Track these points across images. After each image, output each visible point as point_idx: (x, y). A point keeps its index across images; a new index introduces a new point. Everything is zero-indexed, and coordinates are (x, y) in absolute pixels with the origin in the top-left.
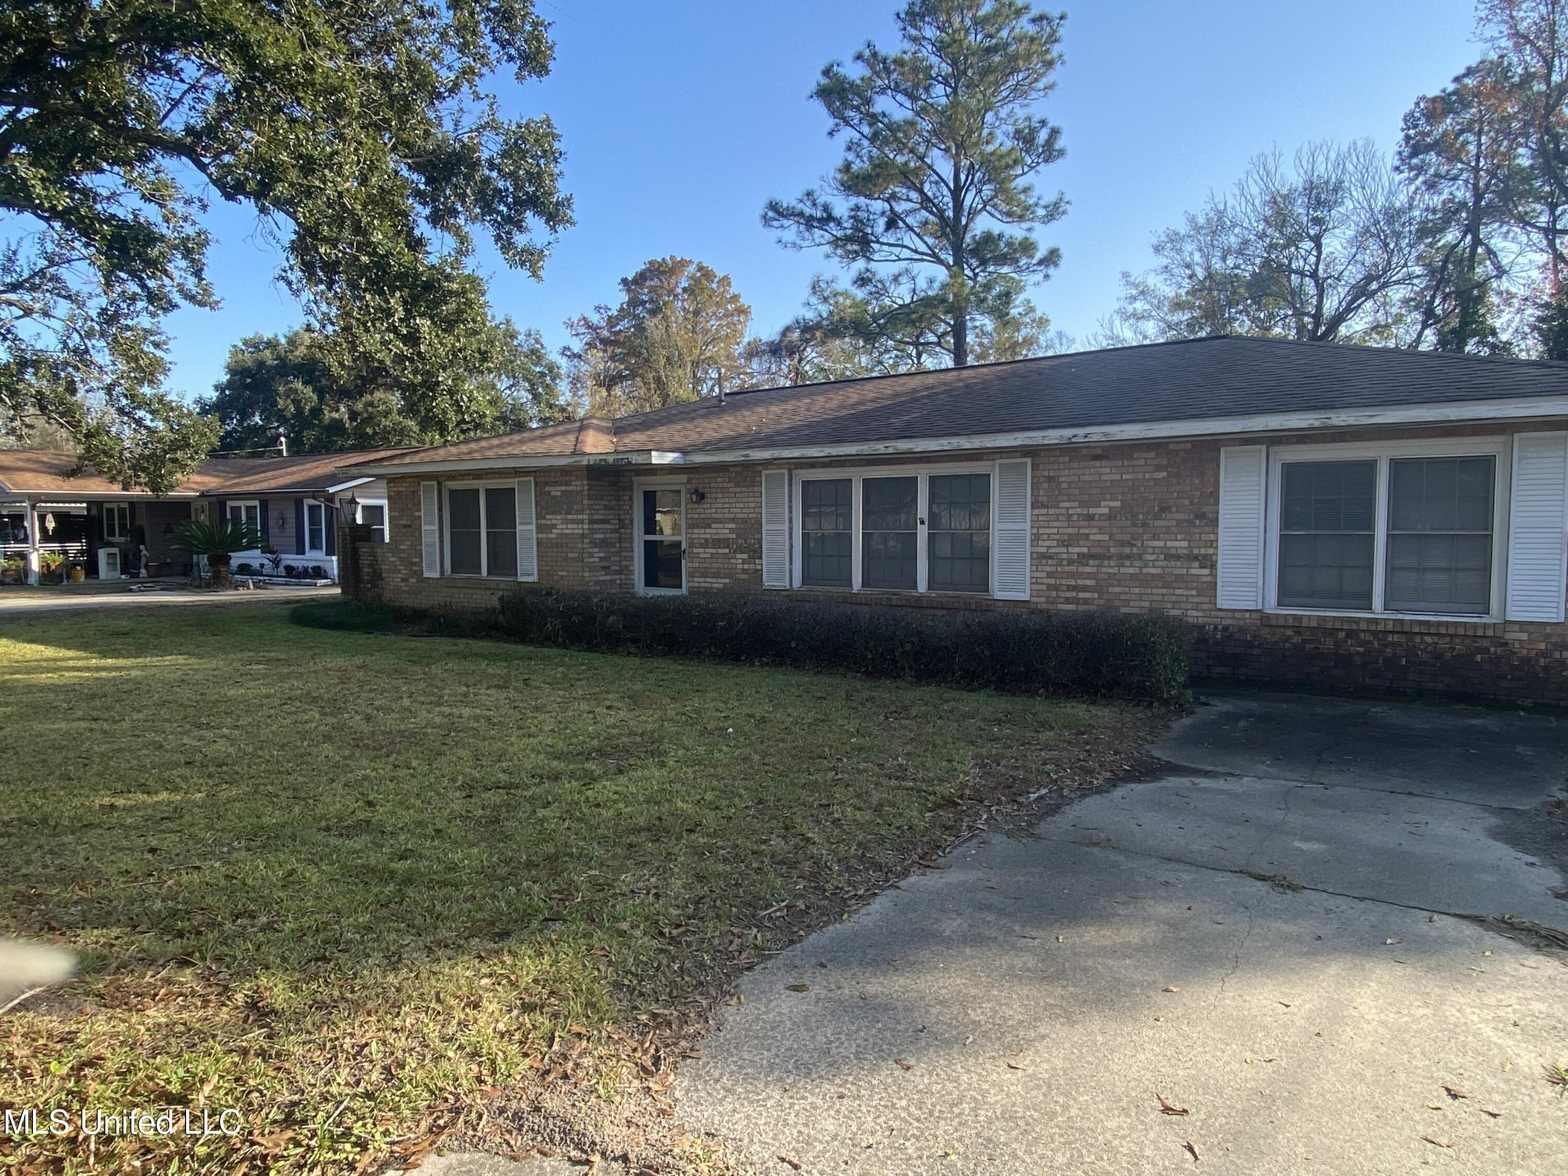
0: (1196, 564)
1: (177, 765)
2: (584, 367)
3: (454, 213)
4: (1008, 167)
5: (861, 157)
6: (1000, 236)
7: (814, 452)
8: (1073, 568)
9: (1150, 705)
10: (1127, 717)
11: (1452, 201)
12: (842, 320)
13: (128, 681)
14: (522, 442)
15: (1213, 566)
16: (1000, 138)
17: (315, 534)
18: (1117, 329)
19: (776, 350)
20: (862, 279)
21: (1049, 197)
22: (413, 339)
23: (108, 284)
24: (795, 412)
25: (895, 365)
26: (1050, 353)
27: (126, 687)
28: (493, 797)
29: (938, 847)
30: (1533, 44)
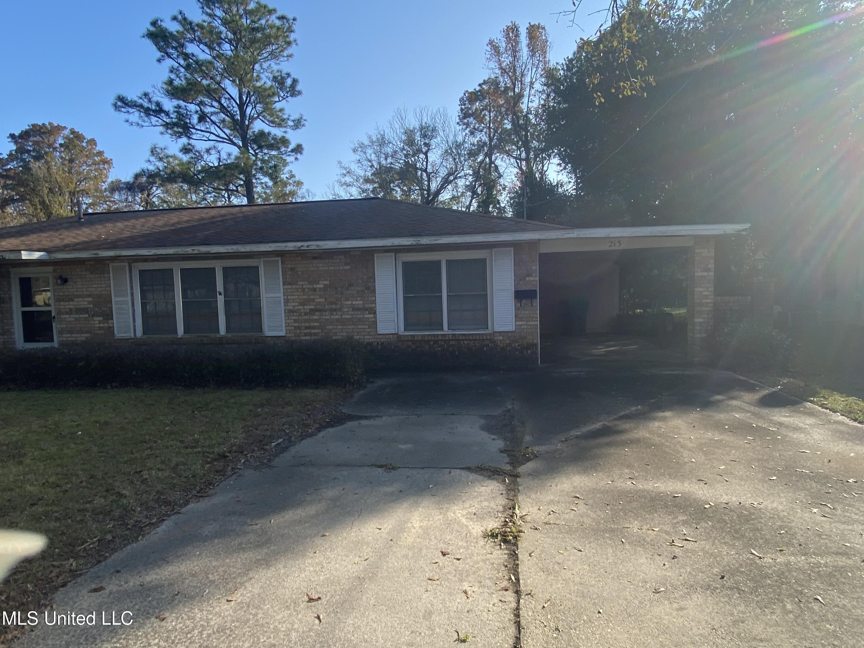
0: (367, 312)
4: (269, 96)
5: (180, 78)
6: (269, 134)
7: (144, 252)
8: (307, 317)
9: (345, 386)
10: (333, 393)
11: (481, 141)
12: (173, 172)
15: (375, 313)
16: (264, 79)
18: (337, 191)
19: (130, 187)
20: (186, 149)
21: (294, 116)
25: (215, 201)
26: (304, 200)
29: (210, 484)
30: (508, 74)
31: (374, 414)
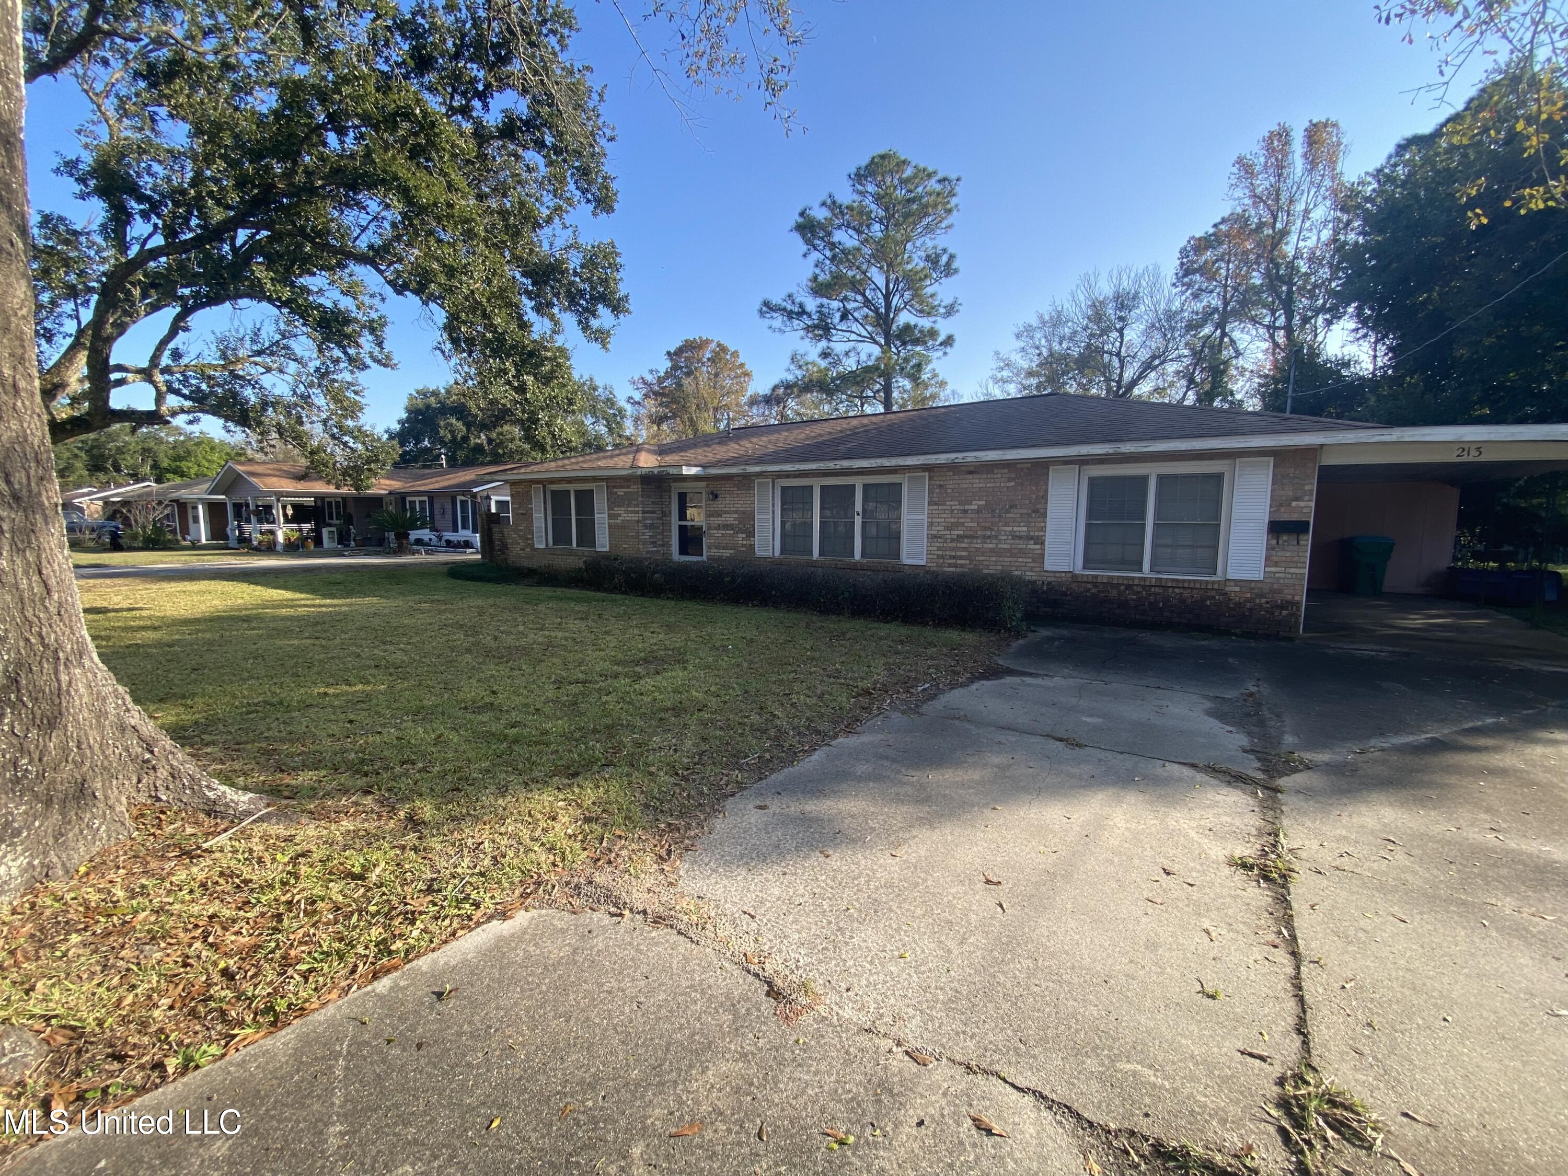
0: (1032, 542)
1: (369, 667)
2: (643, 411)
3: (550, 305)
4: (921, 280)
5: (824, 272)
6: (916, 326)
7: (788, 467)
8: (954, 545)
9: (999, 632)
10: (984, 639)
11: (1209, 307)
12: (811, 381)
13: (340, 613)
14: (598, 459)
15: (1043, 543)
16: (916, 260)
17: (465, 519)
19: (768, 400)
20: (825, 354)
21: (947, 301)
22: (521, 389)
23: (320, 351)
24: (777, 441)
25: (847, 411)
27: (338, 618)
28: (575, 689)
29: (858, 720)
30: (1265, 203)
31: (1040, 672)
